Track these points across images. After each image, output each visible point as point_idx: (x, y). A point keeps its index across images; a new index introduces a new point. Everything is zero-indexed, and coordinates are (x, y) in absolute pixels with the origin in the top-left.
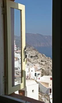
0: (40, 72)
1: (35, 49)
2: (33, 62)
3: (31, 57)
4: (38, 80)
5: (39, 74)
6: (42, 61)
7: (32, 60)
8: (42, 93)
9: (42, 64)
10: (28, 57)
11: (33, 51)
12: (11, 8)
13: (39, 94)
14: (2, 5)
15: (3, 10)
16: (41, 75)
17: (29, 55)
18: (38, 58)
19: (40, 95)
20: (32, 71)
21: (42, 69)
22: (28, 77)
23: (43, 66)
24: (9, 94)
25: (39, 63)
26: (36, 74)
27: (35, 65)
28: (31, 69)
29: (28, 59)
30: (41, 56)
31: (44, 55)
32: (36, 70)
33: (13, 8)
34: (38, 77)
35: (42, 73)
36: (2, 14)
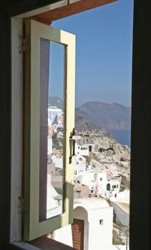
0: (117, 182)
1: (108, 135)
2: (104, 161)
3: (101, 150)
4: (113, 199)
5: (115, 187)
6: (122, 160)
7: (101, 156)
8: (120, 225)
9: (122, 166)
10: (93, 150)
11: (104, 138)
12: (41, 39)
13: (114, 227)
14: (22, 32)
15: (23, 44)
16: (121, 187)
17: (97, 146)
18: (114, 153)
19: (117, 231)
20: (101, 179)
21: (123, 177)
22: (92, 191)
23: (124, 170)
24: (30, 239)
25: (117, 163)
26: (108, 185)
27: (107, 168)
28: (99, 176)
29: (94, 154)
30: (121, 148)
31: (127, 146)
32: (110, 177)
33: (48, 41)
34: (114, 193)
35: (122, 183)
36: (20, 53)
